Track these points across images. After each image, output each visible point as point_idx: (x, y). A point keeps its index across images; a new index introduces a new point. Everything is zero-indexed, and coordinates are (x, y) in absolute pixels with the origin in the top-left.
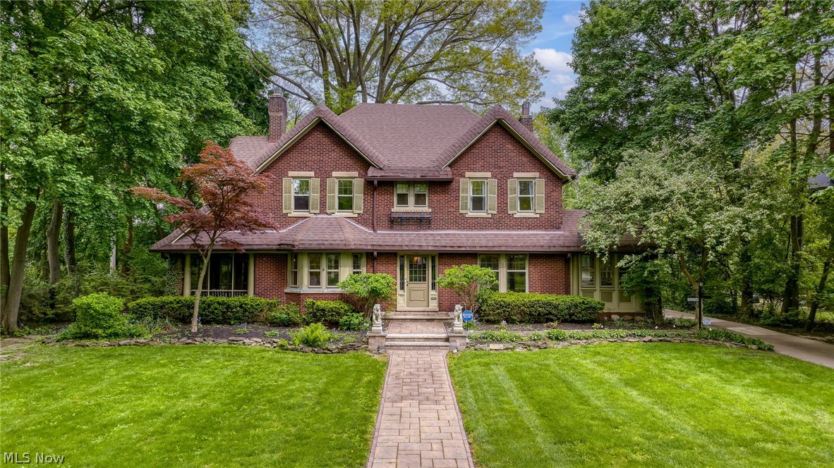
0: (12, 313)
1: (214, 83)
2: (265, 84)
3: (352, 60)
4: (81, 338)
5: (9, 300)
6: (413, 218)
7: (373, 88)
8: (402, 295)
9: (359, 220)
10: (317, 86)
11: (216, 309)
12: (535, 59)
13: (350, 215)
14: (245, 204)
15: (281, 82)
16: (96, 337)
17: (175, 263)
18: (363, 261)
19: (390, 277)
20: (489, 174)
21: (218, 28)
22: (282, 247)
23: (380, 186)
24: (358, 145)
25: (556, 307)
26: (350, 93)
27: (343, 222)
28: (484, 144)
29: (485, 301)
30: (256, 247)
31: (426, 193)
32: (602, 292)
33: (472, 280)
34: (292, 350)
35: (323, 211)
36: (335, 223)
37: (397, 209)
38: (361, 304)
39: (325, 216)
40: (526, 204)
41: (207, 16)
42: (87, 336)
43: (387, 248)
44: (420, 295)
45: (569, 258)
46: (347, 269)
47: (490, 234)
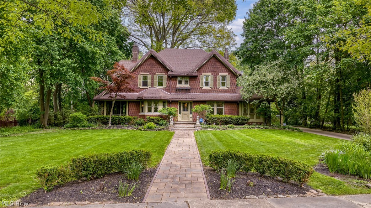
0: (45, 121)
1: (112, 41)
2: (127, 39)
3: (161, 31)
4: (73, 127)
5: (44, 116)
6: (184, 89)
7: (169, 41)
8: (180, 116)
9: (165, 89)
10: (148, 41)
11: (116, 119)
12: (232, 31)
13: (162, 88)
14: (127, 83)
15: (133, 38)
16: (78, 127)
17: (101, 104)
18: (166, 104)
19: (176, 109)
20: (210, 74)
21: (116, 22)
22: (138, 99)
23: (172, 78)
24: (165, 63)
25: (232, 119)
26: (161, 44)
27: (160, 90)
28: (209, 63)
29: (208, 117)
30: (129, 99)
31: (189, 80)
32: (250, 115)
33: (204, 110)
34: (144, 130)
35: (152, 86)
36: (157, 91)
37: (179, 86)
38: (166, 118)
39: (153, 88)
40: (224, 84)
41: (113, 19)
42: (75, 126)
43: (175, 99)
44: (186, 116)
45: (239, 103)
46: (161, 106)
47: (211, 95)
